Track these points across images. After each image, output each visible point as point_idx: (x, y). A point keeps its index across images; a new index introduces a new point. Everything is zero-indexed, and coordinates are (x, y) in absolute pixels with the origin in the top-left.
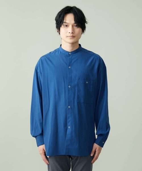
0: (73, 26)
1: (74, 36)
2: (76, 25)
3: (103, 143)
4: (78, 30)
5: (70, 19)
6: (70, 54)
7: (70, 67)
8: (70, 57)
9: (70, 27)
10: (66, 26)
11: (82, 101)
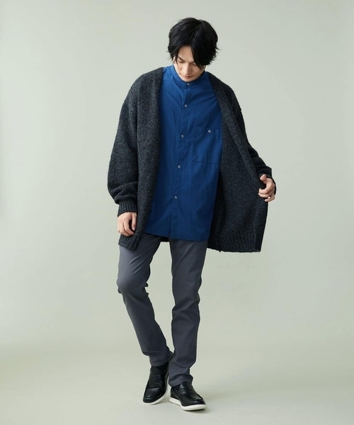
7: (186, 106)
11: (199, 158)
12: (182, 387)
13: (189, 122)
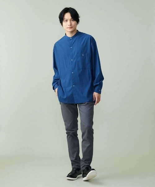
0: (70, 21)
1: (71, 27)
2: (72, 19)
4: (74, 23)
5: (68, 16)
7: (71, 47)
8: (71, 41)
9: (69, 21)
10: (66, 21)
11: (81, 68)
13: (73, 53)
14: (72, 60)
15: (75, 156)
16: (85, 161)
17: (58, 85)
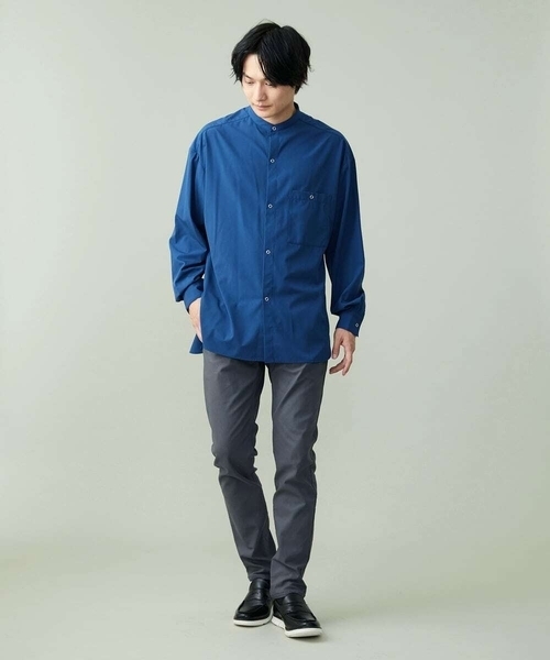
3: (357, 325)
6: (274, 129)
7: (272, 161)
8: (276, 136)
11: (299, 239)
12: (287, 600)
13: (279, 184)
14: (270, 206)
15: (253, 544)
16: (286, 561)
17: (201, 289)
